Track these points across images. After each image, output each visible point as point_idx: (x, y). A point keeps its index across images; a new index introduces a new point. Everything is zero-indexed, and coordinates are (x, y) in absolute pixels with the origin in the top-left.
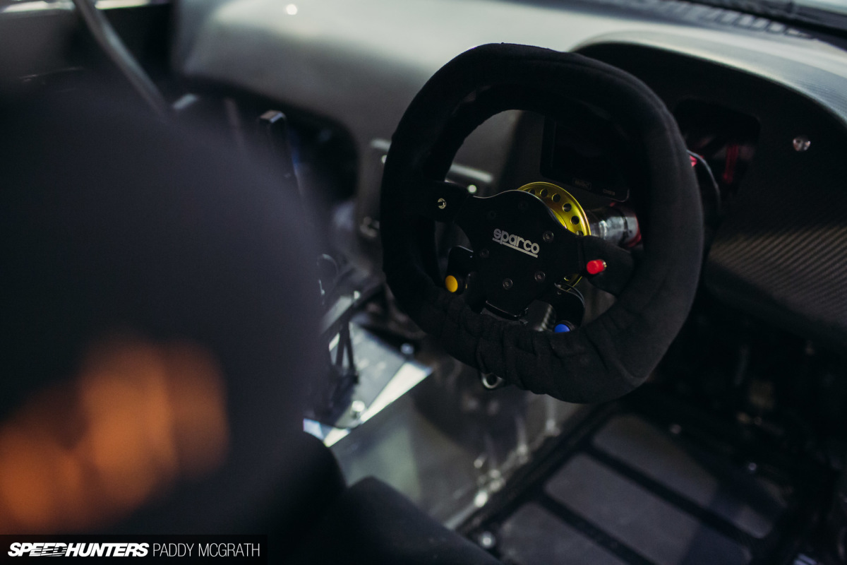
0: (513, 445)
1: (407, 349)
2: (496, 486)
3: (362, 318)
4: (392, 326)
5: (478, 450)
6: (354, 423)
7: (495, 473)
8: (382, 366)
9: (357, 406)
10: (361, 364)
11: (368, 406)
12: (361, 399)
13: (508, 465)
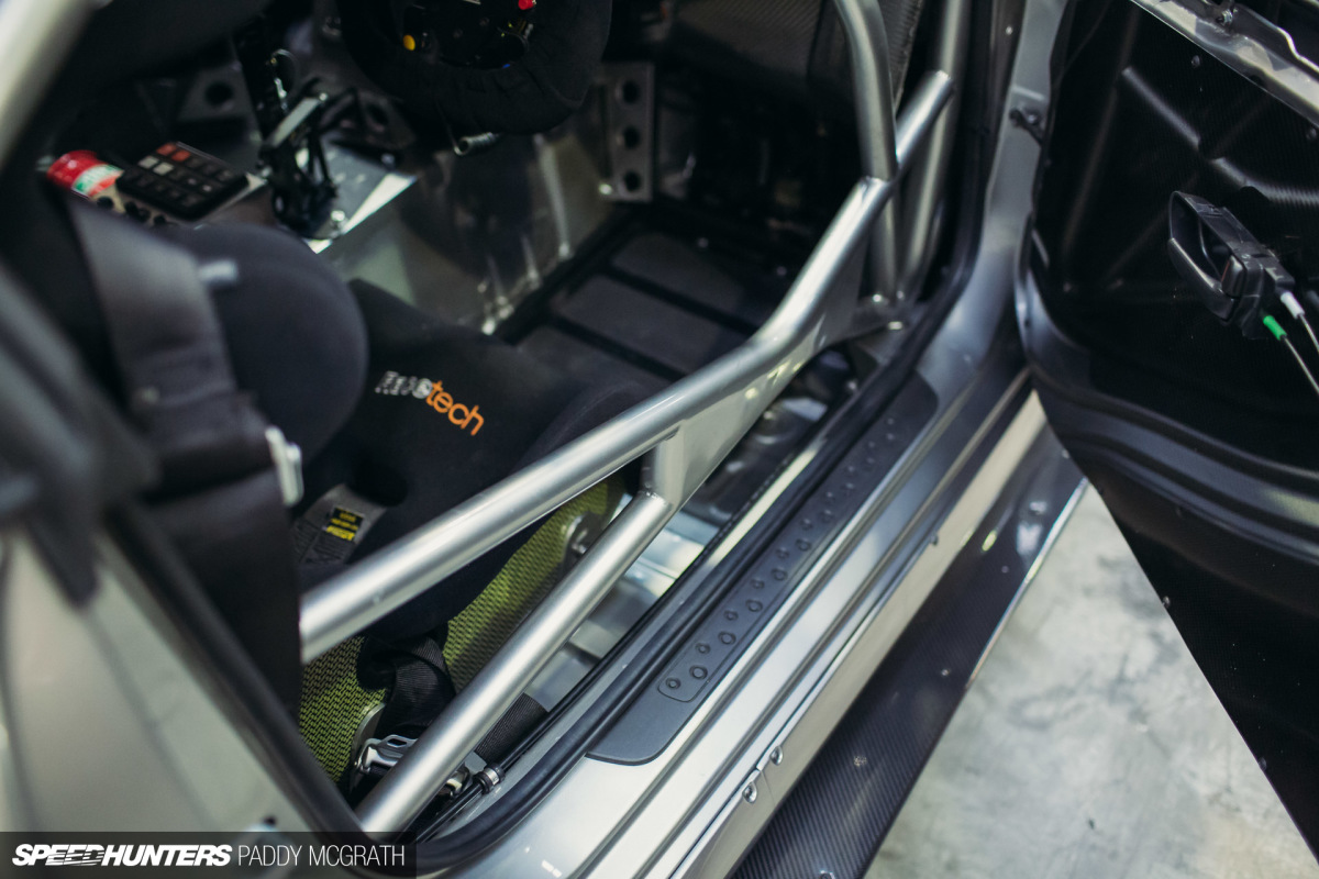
0: (521, 269)
1: (388, 159)
2: (505, 313)
3: (334, 135)
4: (371, 140)
5: (479, 271)
6: (334, 234)
7: (501, 300)
8: (361, 178)
9: (337, 216)
10: (338, 178)
11: (349, 216)
12: (340, 209)
13: (516, 291)
